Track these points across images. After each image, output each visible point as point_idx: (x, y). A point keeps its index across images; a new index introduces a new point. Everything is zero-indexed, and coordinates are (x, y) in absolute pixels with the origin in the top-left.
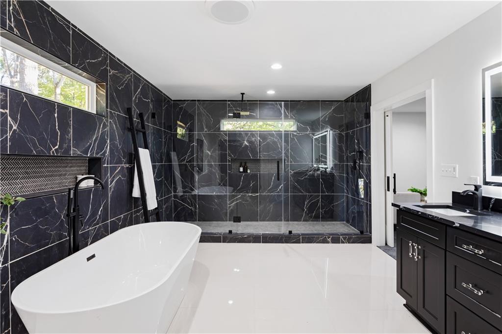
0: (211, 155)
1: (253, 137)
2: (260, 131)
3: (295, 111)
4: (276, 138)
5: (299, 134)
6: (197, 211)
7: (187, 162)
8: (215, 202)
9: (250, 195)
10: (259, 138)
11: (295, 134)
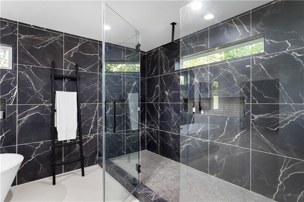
0: (168, 95)
1: (203, 73)
2: (211, 64)
3: (261, 23)
4: (231, 69)
5: (269, 56)
6: (159, 145)
7: (153, 102)
8: (170, 140)
9: (200, 139)
10: (209, 73)
11: (261, 58)
